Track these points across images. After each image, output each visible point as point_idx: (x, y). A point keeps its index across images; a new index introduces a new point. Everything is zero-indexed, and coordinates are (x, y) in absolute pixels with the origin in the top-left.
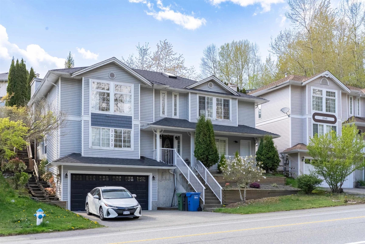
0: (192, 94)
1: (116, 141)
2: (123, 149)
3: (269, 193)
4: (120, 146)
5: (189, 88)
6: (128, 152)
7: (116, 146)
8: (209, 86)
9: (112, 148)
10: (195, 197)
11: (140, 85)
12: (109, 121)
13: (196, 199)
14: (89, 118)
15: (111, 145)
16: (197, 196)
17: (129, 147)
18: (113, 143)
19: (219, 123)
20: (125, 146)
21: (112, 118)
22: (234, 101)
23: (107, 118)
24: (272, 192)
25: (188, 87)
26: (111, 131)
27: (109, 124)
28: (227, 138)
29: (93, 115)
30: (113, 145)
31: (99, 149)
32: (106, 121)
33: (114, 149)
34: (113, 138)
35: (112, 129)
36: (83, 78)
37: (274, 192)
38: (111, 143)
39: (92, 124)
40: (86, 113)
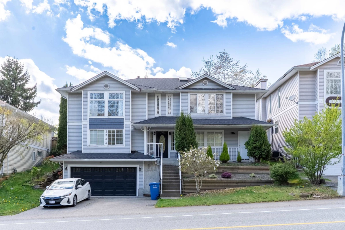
0: (182, 93)
1: (109, 139)
2: (116, 145)
3: (237, 183)
4: (113, 144)
5: (181, 88)
6: (120, 148)
7: (109, 143)
8: (203, 84)
9: (106, 145)
10: (154, 187)
11: (130, 91)
12: (104, 124)
13: (155, 189)
14: (87, 123)
15: (105, 143)
16: (156, 186)
17: (122, 143)
18: (107, 141)
19: (211, 117)
20: (117, 143)
21: (107, 121)
22: (228, 95)
23: (102, 121)
24: (241, 182)
25: (180, 87)
26: (105, 131)
27: (104, 126)
28: (223, 130)
29: (91, 120)
30: (107, 143)
31: (96, 147)
32: (101, 124)
33: (108, 146)
34: (107, 137)
36: (83, 91)
37: (244, 182)
38: (105, 141)
39: (90, 127)
40: (85, 118)
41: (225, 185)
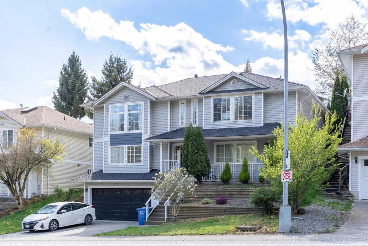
0: (205, 99)
1: (129, 157)
2: (135, 164)
4: (132, 162)
5: (205, 93)
6: (138, 166)
7: (129, 162)
8: (232, 84)
9: (125, 163)
11: (149, 101)
12: (123, 140)
14: (107, 139)
15: (124, 161)
17: (140, 161)
18: (126, 159)
19: (238, 125)
20: (136, 161)
21: (126, 137)
22: (258, 96)
23: (122, 137)
25: (204, 91)
26: (124, 148)
27: (123, 142)
29: (112, 136)
30: (127, 161)
31: (116, 166)
32: (121, 140)
33: (127, 165)
34: (126, 155)
35: (126, 147)
36: (104, 105)
38: (124, 159)
39: (111, 144)
40: (106, 136)
41: (211, 212)
